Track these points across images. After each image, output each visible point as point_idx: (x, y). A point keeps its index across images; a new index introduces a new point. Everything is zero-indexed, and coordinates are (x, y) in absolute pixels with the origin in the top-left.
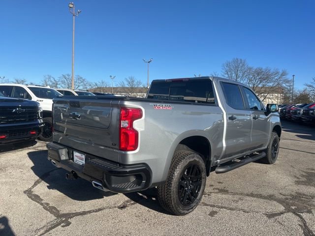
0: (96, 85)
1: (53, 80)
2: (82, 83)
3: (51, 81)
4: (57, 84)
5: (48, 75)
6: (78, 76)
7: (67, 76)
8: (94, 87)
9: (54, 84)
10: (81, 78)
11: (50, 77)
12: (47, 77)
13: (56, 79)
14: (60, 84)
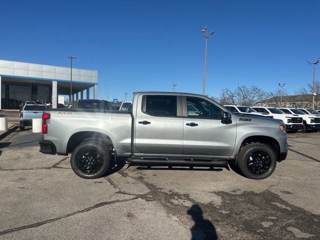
0: (272, 94)
1: (229, 93)
2: (257, 94)
3: (228, 95)
4: (233, 97)
5: (226, 89)
6: (254, 87)
7: (242, 89)
8: (270, 98)
9: (230, 96)
10: (256, 89)
11: (227, 90)
12: (225, 91)
13: (232, 92)
14: (235, 96)
